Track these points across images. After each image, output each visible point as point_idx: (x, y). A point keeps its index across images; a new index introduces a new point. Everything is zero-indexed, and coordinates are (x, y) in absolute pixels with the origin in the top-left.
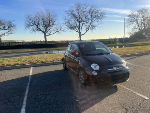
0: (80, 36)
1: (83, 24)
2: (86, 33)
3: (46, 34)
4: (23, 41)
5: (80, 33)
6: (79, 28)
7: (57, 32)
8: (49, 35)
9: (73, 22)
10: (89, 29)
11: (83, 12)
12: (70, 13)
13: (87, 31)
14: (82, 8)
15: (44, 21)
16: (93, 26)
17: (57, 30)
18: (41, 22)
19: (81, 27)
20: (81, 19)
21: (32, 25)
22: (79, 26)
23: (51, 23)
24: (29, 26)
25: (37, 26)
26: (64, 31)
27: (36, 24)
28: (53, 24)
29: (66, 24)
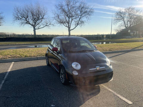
0: (69, 30)
1: (72, 20)
2: (75, 28)
3: (36, 28)
4: (13, 33)
5: (69, 28)
6: (69, 23)
7: (46, 26)
8: (39, 29)
9: (62, 17)
10: (78, 24)
11: (73, 7)
12: (59, 7)
13: (76, 26)
14: (71, 4)
15: (33, 15)
16: (82, 22)
17: (47, 24)
18: (30, 15)
19: (70, 22)
20: (71, 14)
21: (21, 17)
23: (41, 17)
24: (17, 18)
25: (26, 19)
26: (53, 25)
27: (24, 17)
28: (43, 18)
29: (56, 19)
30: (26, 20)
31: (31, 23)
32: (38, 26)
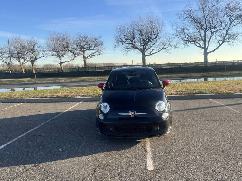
0: (206, 54)
1: (212, 33)
2: (218, 48)
3: (146, 54)
4: (125, 64)
5: (205, 49)
6: (205, 41)
7: (163, 49)
8: (150, 54)
9: (192, 30)
10: (224, 41)
11: (213, 11)
13: (220, 45)
14: (210, 5)
17: (165, 45)
20: (210, 24)
21: (124, 40)
22: (205, 36)
24: (121, 42)
25: (132, 42)
26: (175, 47)
27: (129, 40)
28: (156, 37)
29: (179, 36)
30: (132, 44)
31: (138, 47)
32: (149, 50)
